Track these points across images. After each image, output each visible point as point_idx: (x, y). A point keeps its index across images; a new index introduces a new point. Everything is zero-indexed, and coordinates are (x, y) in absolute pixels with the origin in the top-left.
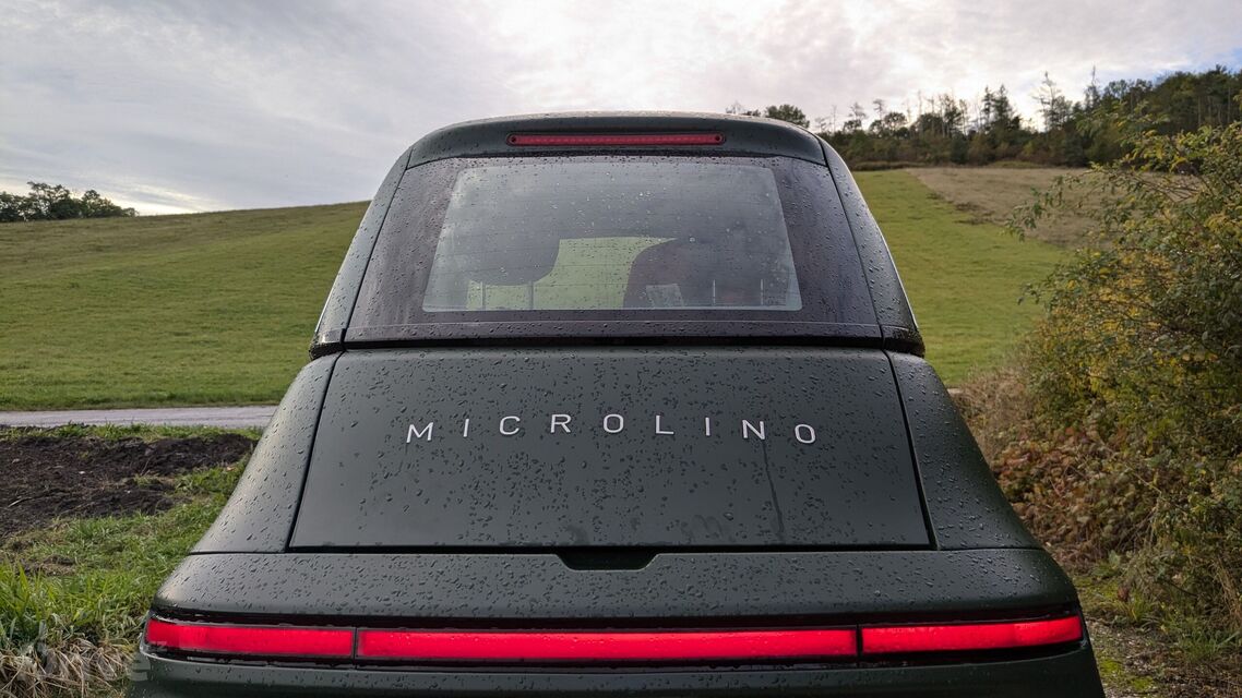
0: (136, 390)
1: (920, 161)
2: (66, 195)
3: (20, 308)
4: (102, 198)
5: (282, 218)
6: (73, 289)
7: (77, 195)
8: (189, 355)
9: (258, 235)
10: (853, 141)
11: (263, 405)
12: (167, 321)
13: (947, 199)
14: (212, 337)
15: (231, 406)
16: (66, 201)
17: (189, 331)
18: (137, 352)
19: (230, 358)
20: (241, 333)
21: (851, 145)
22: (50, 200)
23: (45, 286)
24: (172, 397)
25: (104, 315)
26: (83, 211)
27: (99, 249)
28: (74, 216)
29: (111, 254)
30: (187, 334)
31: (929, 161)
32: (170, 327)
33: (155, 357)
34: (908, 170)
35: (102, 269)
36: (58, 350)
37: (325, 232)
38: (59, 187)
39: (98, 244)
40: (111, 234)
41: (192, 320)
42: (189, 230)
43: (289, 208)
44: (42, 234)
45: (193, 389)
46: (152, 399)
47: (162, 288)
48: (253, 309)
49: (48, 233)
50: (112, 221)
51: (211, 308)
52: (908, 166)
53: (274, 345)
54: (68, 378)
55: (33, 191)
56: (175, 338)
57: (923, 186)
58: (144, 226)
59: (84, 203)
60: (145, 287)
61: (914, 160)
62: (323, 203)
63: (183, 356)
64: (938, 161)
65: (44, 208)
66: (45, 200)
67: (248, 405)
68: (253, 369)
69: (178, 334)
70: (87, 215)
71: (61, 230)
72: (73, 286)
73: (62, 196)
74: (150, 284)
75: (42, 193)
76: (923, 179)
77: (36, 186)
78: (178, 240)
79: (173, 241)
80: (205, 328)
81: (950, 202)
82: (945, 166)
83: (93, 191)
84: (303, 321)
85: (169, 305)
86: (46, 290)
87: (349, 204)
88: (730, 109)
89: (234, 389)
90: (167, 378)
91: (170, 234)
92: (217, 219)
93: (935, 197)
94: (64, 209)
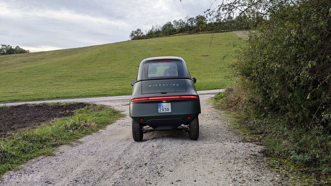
0: (48, 96)
1: (237, 29)
2: (11, 48)
3: (9, 78)
4: (20, 48)
5: (70, 51)
6: (21, 73)
7: (14, 47)
8: (55, 88)
9: (65, 56)
10: (219, 24)
11: (79, 98)
12: (47, 80)
13: (243, 39)
14: (59, 83)
15: (72, 99)
16: (11, 49)
17: (53, 82)
18: (42, 88)
19: (66, 88)
20: (66, 82)
21: (218, 25)
22: (7, 49)
23: (14, 72)
24: (57, 97)
25: (31, 79)
26: (15, 51)
27: (24, 62)
28: (13, 53)
29: (28, 63)
30: (53, 83)
31: (239, 29)
32: (48, 81)
33: (47, 89)
34: (233, 32)
35: (27, 67)
36: (23, 88)
37: (82, 55)
38: (9, 45)
39: (24, 60)
40: (27, 58)
41: (53, 79)
42: (46, 56)
43: (71, 49)
44: (8, 58)
45: (61, 96)
46: (52, 98)
47: (43, 71)
48: (68, 76)
49: (9, 58)
50: (25, 54)
51: (57, 76)
52: (233, 31)
53: (75, 84)
54: (30, 94)
55: (2, 47)
56: (50, 84)
57: (237, 36)
58: (34, 55)
59: (16, 49)
60: (39, 71)
61: (235, 29)
62: (80, 47)
63: (54, 88)
64: (241, 29)
65: (5, 51)
66: (5, 49)
67: (75, 98)
68: (73, 90)
69: (50, 83)
70: (17, 53)
71: (13, 57)
72: (21, 72)
73: (10, 48)
74: (40, 70)
75: (4, 47)
76: (237, 34)
77: (3, 46)
78: (44, 59)
79: (43, 59)
80: (57, 81)
81: (244, 40)
82: (243, 30)
83: (18, 46)
84: (81, 78)
85: (46, 76)
86: (14, 73)
87: (87, 47)
88: (186, 17)
89: (70, 95)
90: (53, 93)
91: (42, 57)
92: (53, 52)
93: (240, 39)
94: (10, 51)
